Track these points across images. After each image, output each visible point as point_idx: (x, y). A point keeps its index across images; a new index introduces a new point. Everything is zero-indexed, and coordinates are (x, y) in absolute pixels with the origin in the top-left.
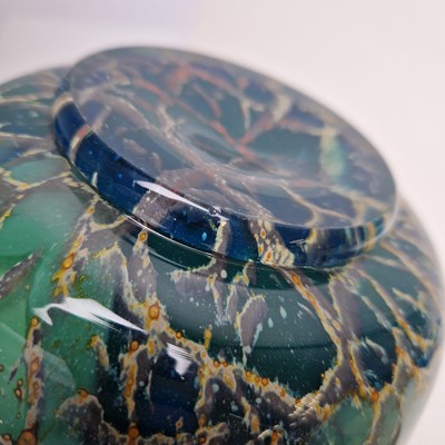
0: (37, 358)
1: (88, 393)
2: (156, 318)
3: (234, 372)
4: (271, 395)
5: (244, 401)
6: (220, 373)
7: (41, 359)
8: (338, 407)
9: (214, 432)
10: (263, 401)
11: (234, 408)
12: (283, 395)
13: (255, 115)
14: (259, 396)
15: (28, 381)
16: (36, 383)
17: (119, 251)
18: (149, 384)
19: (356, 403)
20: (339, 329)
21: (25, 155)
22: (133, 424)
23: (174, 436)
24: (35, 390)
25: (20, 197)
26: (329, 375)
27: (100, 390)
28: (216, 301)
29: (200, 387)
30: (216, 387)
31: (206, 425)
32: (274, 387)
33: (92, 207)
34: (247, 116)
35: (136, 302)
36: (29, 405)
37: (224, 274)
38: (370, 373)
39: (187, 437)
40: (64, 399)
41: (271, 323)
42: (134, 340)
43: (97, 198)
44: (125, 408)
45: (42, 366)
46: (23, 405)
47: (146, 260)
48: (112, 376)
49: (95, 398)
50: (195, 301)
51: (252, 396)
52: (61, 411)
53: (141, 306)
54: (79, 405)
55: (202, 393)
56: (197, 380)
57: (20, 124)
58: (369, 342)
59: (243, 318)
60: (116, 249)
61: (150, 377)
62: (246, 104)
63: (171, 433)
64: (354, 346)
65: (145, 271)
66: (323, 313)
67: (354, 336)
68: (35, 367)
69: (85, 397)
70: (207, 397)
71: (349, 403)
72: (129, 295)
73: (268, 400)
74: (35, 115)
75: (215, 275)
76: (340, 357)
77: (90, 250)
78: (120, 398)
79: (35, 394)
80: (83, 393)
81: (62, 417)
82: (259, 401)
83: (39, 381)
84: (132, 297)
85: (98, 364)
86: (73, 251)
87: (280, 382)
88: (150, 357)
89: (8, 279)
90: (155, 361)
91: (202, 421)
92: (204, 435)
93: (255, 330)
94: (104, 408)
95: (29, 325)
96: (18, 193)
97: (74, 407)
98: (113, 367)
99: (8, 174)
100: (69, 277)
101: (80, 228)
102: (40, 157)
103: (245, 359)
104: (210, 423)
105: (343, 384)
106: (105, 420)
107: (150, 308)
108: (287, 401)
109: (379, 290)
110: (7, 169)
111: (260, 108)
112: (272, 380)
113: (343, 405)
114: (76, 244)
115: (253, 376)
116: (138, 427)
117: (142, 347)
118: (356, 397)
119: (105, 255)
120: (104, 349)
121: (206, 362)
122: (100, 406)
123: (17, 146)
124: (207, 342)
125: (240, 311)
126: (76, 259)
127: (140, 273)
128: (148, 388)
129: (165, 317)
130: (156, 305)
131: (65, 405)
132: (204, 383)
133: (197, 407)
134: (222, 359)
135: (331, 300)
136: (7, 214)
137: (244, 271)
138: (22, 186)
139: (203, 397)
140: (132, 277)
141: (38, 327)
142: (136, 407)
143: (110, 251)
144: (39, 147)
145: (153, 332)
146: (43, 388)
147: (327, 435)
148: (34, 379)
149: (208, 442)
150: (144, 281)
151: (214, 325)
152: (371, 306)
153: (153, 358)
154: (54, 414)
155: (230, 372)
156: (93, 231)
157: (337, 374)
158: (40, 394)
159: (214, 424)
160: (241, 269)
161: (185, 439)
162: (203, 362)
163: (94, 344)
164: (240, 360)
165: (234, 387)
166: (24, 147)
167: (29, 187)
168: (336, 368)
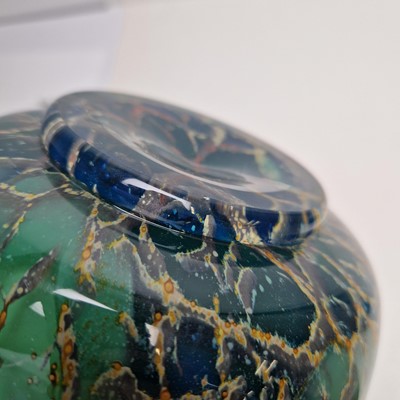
0: (71, 341)
1: (122, 366)
2: (172, 292)
3: (243, 330)
4: (274, 347)
5: (255, 354)
6: (232, 332)
7: (74, 341)
8: (325, 354)
9: (233, 385)
10: (269, 352)
11: (248, 362)
12: (283, 346)
13: (200, 142)
14: (265, 349)
15: (61, 364)
16: (71, 365)
17: (128, 241)
18: (176, 349)
19: (337, 349)
20: (312, 290)
21: (24, 173)
22: (164, 389)
23: (201, 394)
24: (70, 370)
25: (29, 205)
26: (313, 327)
27: (133, 360)
28: (216, 274)
29: (217, 346)
30: (231, 345)
31: (226, 379)
32: (276, 340)
33: (95, 209)
34: (194, 142)
35: (152, 280)
36: (64, 388)
37: (216, 254)
38: (341, 323)
39: (213, 393)
40: (98, 375)
41: (262, 289)
42: (156, 312)
43: (98, 202)
44: (156, 374)
45: (75, 347)
46: (58, 389)
47: (152, 247)
48: (142, 346)
49: (128, 369)
50: (200, 275)
51: (260, 350)
52: (96, 387)
53: (157, 283)
54: (113, 378)
55: (221, 351)
56: (214, 341)
57: (11, 150)
58: (335, 299)
59: (240, 286)
60: (125, 239)
61: (175, 342)
62: (191, 134)
63: (198, 391)
64: (326, 303)
65: (154, 255)
66: (297, 279)
67: (324, 295)
68: (69, 349)
69: (118, 369)
70: (225, 354)
71: (332, 349)
72: (145, 275)
73: (273, 352)
74: (22, 143)
75: (209, 255)
76: (318, 312)
77: (103, 242)
78: (151, 365)
79: (70, 375)
80: (117, 365)
81: (98, 394)
82: (266, 353)
83: (73, 362)
84: (148, 276)
85: (129, 337)
86: (89, 244)
87: (279, 335)
88: (172, 325)
89: (33, 274)
90: (178, 328)
91: (223, 377)
92: (225, 390)
93: (251, 294)
94: (137, 377)
95: (59, 312)
96: (27, 203)
97: (109, 380)
98: (143, 337)
99: (12, 188)
100: (89, 266)
101: (90, 225)
102: (37, 174)
103: (249, 319)
104: (230, 378)
105: (325, 333)
106: (139, 388)
107: (165, 284)
108: (287, 352)
109: (330, 260)
110: (11, 185)
111: (202, 137)
112: (273, 335)
113: (328, 351)
114: (90, 238)
115: (258, 332)
116: (170, 389)
117: (165, 318)
118: (336, 344)
119: (117, 245)
120: (132, 323)
121: (219, 324)
122: (133, 375)
123: (15, 166)
124: (217, 308)
125: (237, 281)
126: (93, 250)
127: (150, 257)
128: (175, 353)
129: (179, 290)
130: (169, 281)
131: (100, 381)
132: (220, 342)
133: (218, 364)
134: (231, 321)
135: (299, 269)
136: (21, 219)
137: (230, 251)
138: (29, 197)
139: (222, 355)
140: (144, 260)
141: (69, 311)
142: (166, 372)
143: (120, 242)
144: (34, 167)
145: (172, 304)
146: (77, 368)
147: (320, 379)
148: (68, 361)
149: (229, 395)
150: (154, 263)
151: (219, 294)
152: (329, 272)
153: (175, 326)
154: (90, 392)
155: (240, 331)
156: (101, 227)
157: (320, 326)
158: (75, 373)
159: (233, 378)
160: (227, 249)
161: (211, 395)
162: (216, 325)
163: (122, 320)
164: (245, 320)
165: (245, 343)
166: (22, 167)
167: (36, 197)
168: (317, 321)
